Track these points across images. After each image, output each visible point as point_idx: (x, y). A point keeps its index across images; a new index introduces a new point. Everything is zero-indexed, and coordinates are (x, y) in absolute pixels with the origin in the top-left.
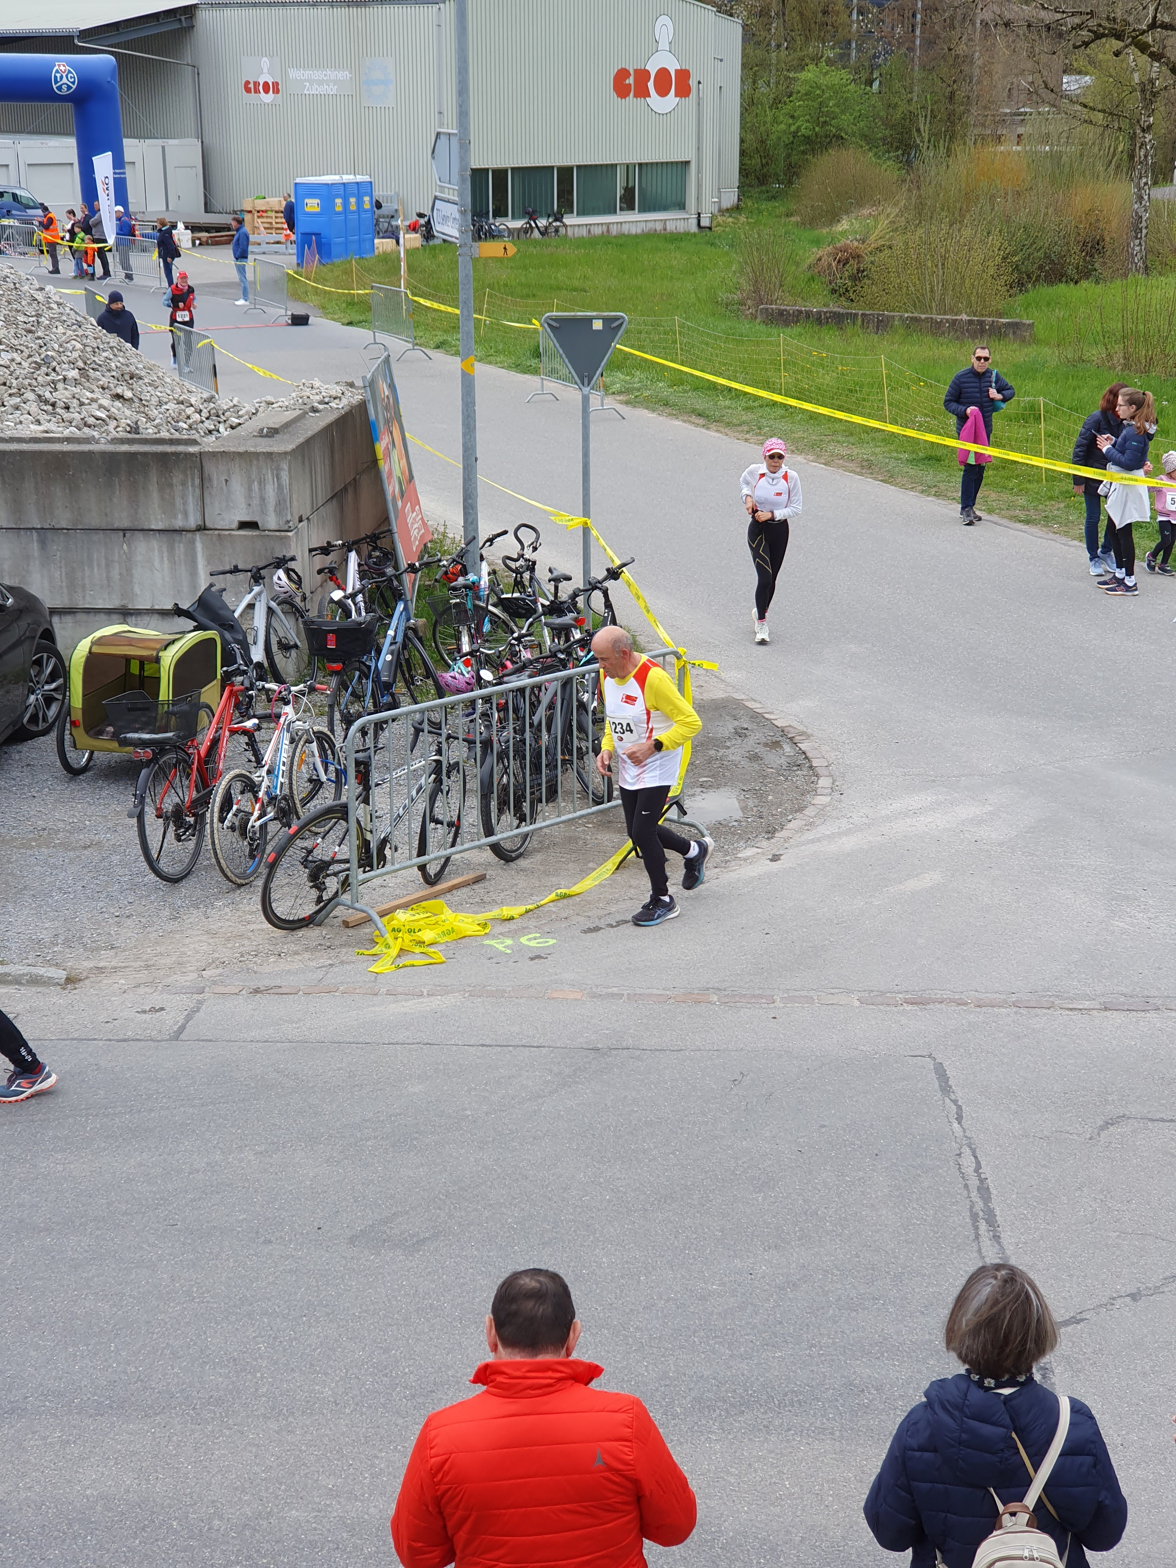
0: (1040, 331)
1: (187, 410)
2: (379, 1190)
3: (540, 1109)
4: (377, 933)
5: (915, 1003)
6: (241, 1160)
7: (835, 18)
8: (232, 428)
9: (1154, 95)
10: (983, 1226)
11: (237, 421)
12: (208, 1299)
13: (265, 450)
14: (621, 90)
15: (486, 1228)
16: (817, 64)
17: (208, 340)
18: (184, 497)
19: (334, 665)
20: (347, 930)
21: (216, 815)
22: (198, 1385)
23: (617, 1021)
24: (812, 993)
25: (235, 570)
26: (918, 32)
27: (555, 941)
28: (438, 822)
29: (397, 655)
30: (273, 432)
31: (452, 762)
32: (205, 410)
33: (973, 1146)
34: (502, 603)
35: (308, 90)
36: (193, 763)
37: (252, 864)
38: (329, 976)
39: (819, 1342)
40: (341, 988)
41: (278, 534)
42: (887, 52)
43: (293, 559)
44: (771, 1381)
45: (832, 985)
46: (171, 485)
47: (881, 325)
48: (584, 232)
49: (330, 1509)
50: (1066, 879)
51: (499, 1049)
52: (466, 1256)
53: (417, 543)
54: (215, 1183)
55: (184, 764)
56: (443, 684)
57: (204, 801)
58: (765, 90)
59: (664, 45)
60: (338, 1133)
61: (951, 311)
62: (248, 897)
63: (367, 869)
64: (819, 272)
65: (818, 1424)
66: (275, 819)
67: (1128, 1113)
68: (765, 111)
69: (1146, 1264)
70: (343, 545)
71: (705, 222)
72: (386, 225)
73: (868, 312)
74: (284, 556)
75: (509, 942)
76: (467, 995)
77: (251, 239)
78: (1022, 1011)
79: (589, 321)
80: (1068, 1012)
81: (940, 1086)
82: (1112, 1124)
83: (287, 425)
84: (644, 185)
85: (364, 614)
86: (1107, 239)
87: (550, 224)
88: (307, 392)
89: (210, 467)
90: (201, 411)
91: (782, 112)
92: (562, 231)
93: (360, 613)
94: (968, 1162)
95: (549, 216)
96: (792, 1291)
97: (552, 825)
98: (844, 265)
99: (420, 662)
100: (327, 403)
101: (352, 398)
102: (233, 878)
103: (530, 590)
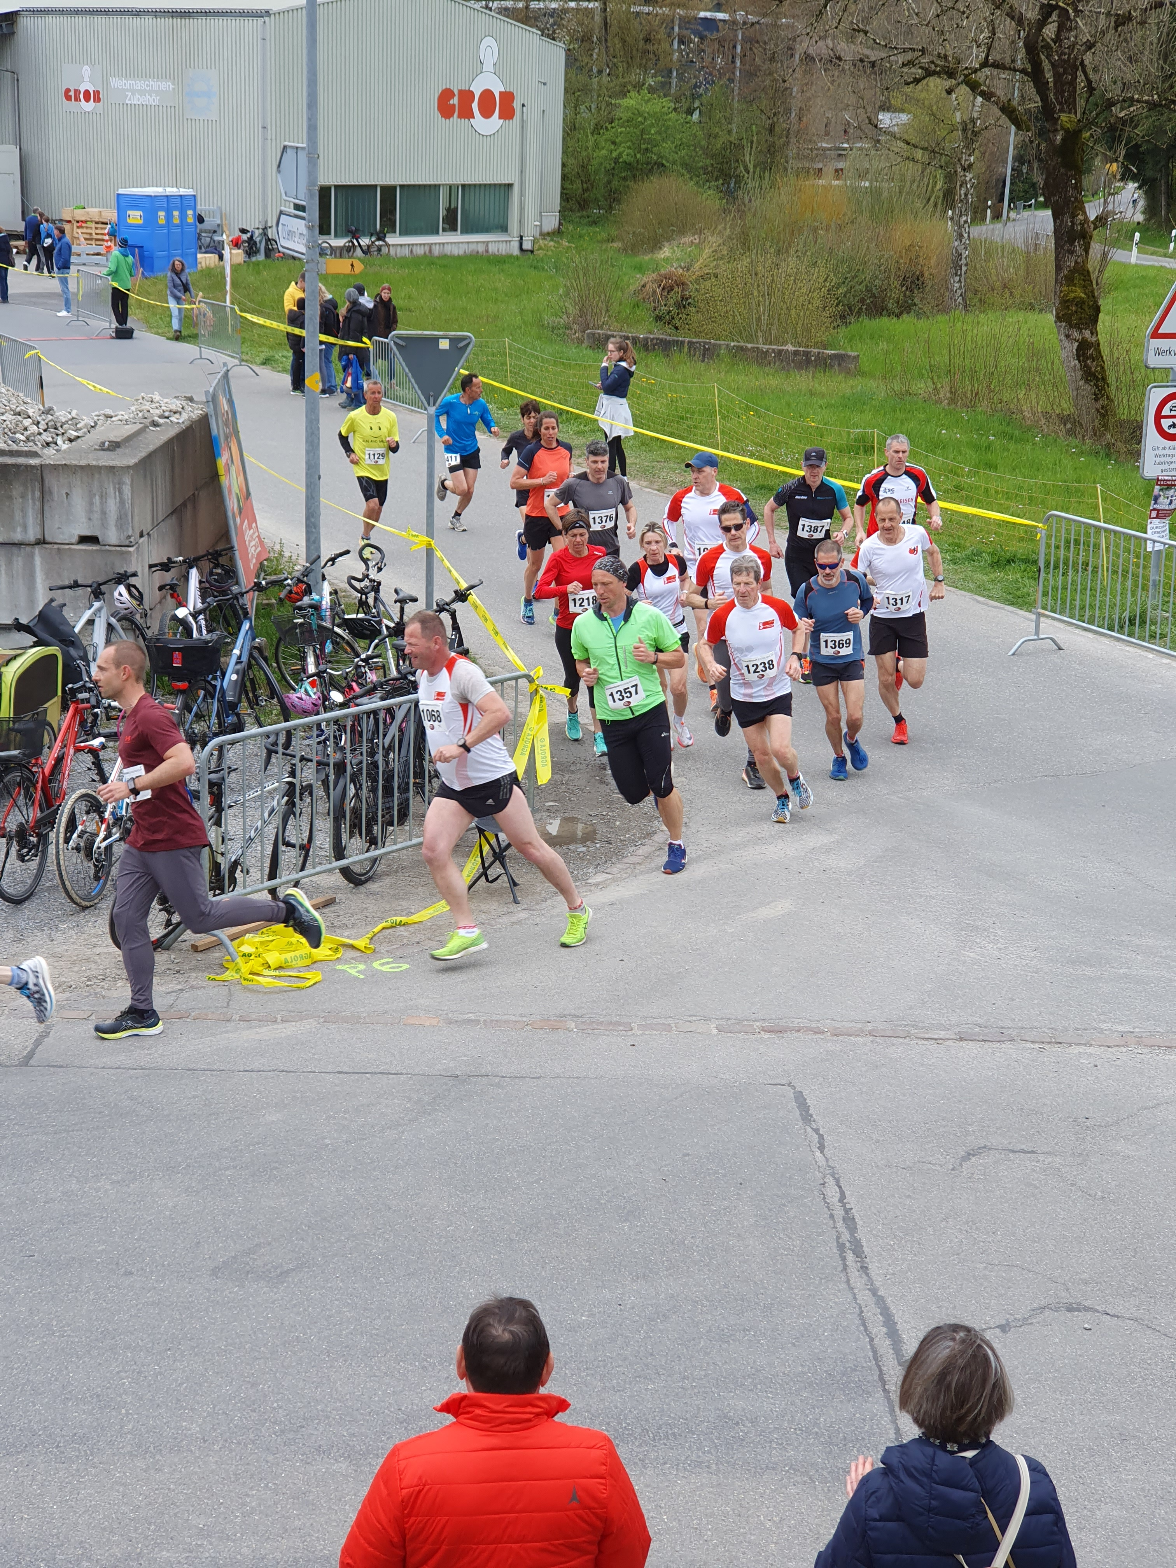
0: (865, 363)
1: (24, 421)
2: (240, 1220)
3: (400, 1138)
4: (228, 958)
5: (772, 1032)
6: (97, 1190)
7: (656, 46)
8: (71, 440)
9: (975, 134)
10: (850, 1257)
11: (76, 434)
12: (69, 1332)
13: (107, 464)
14: (446, 110)
15: (350, 1260)
16: (638, 91)
17: (35, 351)
18: (23, 510)
19: (179, 684)
20: (196, 954)
21: (62, 835)
22: (60, 1422)
23: (475, 1047)
24: (669, 1021)
25: (75, 585)
26: (738, 63)
27: (408, 966)
28: (288, 844)
29: (243, 674)
30: (115, 446)
31: (304, 784)
32: (43, 422)
33: (837, 1176)
34: (347, 624)
35: (130, 100)
36: (37, 782)
37: (96, 887)
38: (179, 1001)
39: (692, 1375)
40: (193, 1014)
41: (118, 549)
42: (708, 83)
43: (134, 575)
44: (644, 1415)
45: (691, 1013)
46: (10, 498)
47: (708, 353)
48: (406, 252)
49: (201, 1550)
50: (916, 909)
51: (357, 1076)
52: (330, 1287)
53: (254, 561)
54: (72, 1213)
55: (28, 784)
56: (289, 705)
57: (49, 821)
58: (586, 115)
59: (488, 66)
60: (196, 1162)
61: (777, 341)
62: (93, 919)
63: (217, 892)
64: (644, 299)
65: (694, 1457)
66: (120, 840)
67: (989, 1144)
68: (587, 136)
69: (1014, 1295)
70: (184, 561)
71: (527, 245)
72: (208, 239)
73: (694, 340)
74: (126, 572)
75: (362, 967)
76: (322, 1021)
77: (73, 251)
78: (878, 1040)
79: (436, 340)
80: (923, 1042)
81: (801, 1115)
82: (974, 1155)
83: (129, 439)
84: (466, 207)
85: (204, 632)
86: (926, 274)
87: (373, 242)
88: (147, 406)
89: (51, 481)
90: (39, 423)
91: (604, 137)
92: (385, 250)
93: (201, 631)
94: (832, 1192)
95: (372, 235)
96: (661, 1322)
97: (403, 849)
98: (668, 292)
99: (265, 682)
100: (167, 418)
101: (193, 413)
102: (78, 900)
103: (374, 611)
